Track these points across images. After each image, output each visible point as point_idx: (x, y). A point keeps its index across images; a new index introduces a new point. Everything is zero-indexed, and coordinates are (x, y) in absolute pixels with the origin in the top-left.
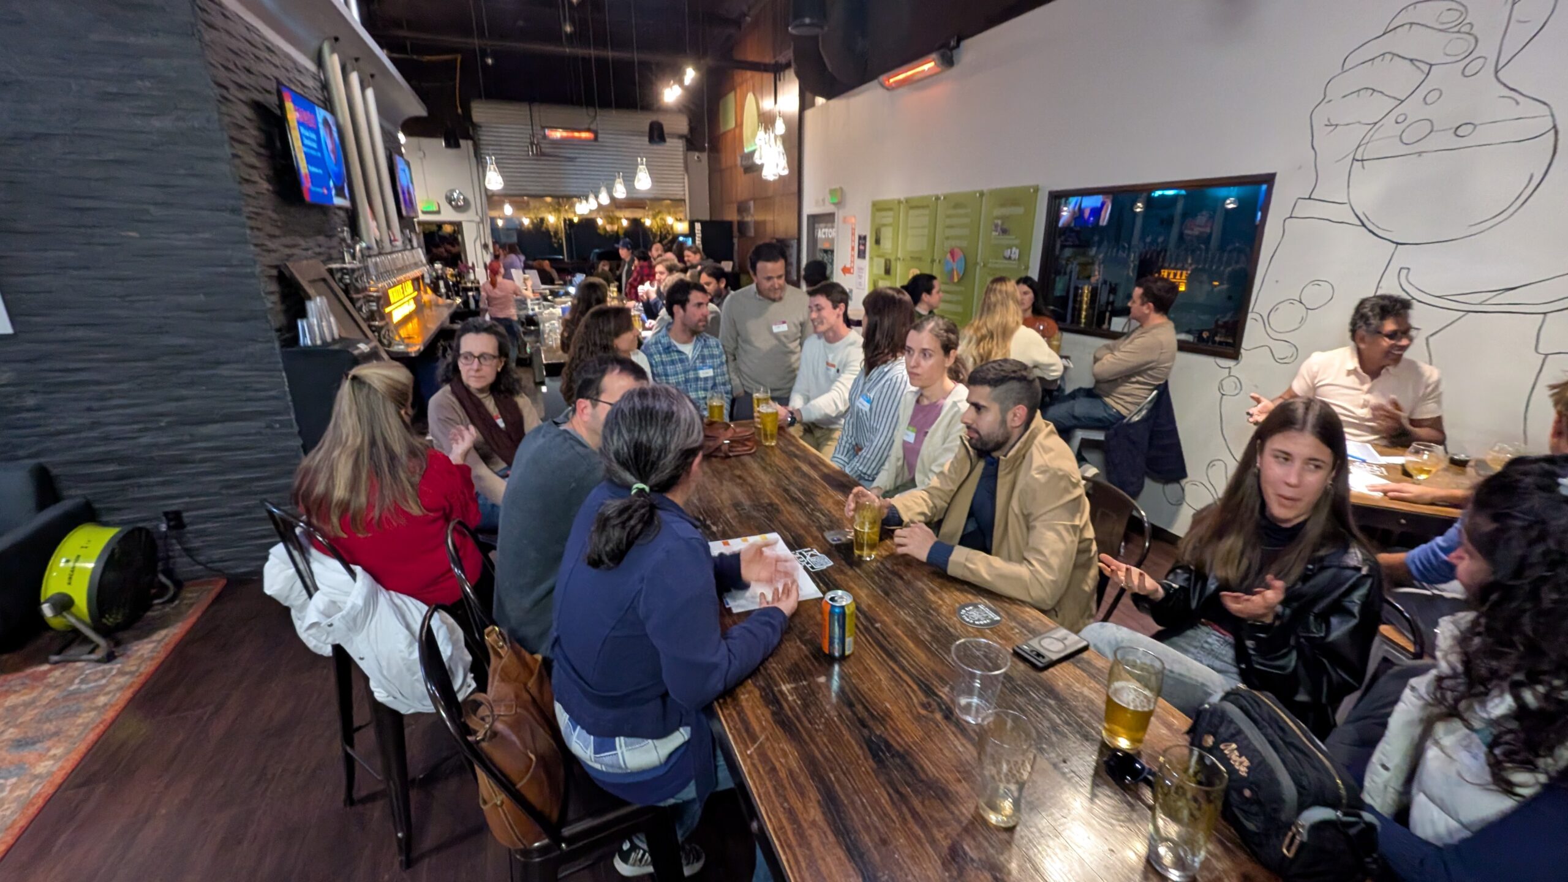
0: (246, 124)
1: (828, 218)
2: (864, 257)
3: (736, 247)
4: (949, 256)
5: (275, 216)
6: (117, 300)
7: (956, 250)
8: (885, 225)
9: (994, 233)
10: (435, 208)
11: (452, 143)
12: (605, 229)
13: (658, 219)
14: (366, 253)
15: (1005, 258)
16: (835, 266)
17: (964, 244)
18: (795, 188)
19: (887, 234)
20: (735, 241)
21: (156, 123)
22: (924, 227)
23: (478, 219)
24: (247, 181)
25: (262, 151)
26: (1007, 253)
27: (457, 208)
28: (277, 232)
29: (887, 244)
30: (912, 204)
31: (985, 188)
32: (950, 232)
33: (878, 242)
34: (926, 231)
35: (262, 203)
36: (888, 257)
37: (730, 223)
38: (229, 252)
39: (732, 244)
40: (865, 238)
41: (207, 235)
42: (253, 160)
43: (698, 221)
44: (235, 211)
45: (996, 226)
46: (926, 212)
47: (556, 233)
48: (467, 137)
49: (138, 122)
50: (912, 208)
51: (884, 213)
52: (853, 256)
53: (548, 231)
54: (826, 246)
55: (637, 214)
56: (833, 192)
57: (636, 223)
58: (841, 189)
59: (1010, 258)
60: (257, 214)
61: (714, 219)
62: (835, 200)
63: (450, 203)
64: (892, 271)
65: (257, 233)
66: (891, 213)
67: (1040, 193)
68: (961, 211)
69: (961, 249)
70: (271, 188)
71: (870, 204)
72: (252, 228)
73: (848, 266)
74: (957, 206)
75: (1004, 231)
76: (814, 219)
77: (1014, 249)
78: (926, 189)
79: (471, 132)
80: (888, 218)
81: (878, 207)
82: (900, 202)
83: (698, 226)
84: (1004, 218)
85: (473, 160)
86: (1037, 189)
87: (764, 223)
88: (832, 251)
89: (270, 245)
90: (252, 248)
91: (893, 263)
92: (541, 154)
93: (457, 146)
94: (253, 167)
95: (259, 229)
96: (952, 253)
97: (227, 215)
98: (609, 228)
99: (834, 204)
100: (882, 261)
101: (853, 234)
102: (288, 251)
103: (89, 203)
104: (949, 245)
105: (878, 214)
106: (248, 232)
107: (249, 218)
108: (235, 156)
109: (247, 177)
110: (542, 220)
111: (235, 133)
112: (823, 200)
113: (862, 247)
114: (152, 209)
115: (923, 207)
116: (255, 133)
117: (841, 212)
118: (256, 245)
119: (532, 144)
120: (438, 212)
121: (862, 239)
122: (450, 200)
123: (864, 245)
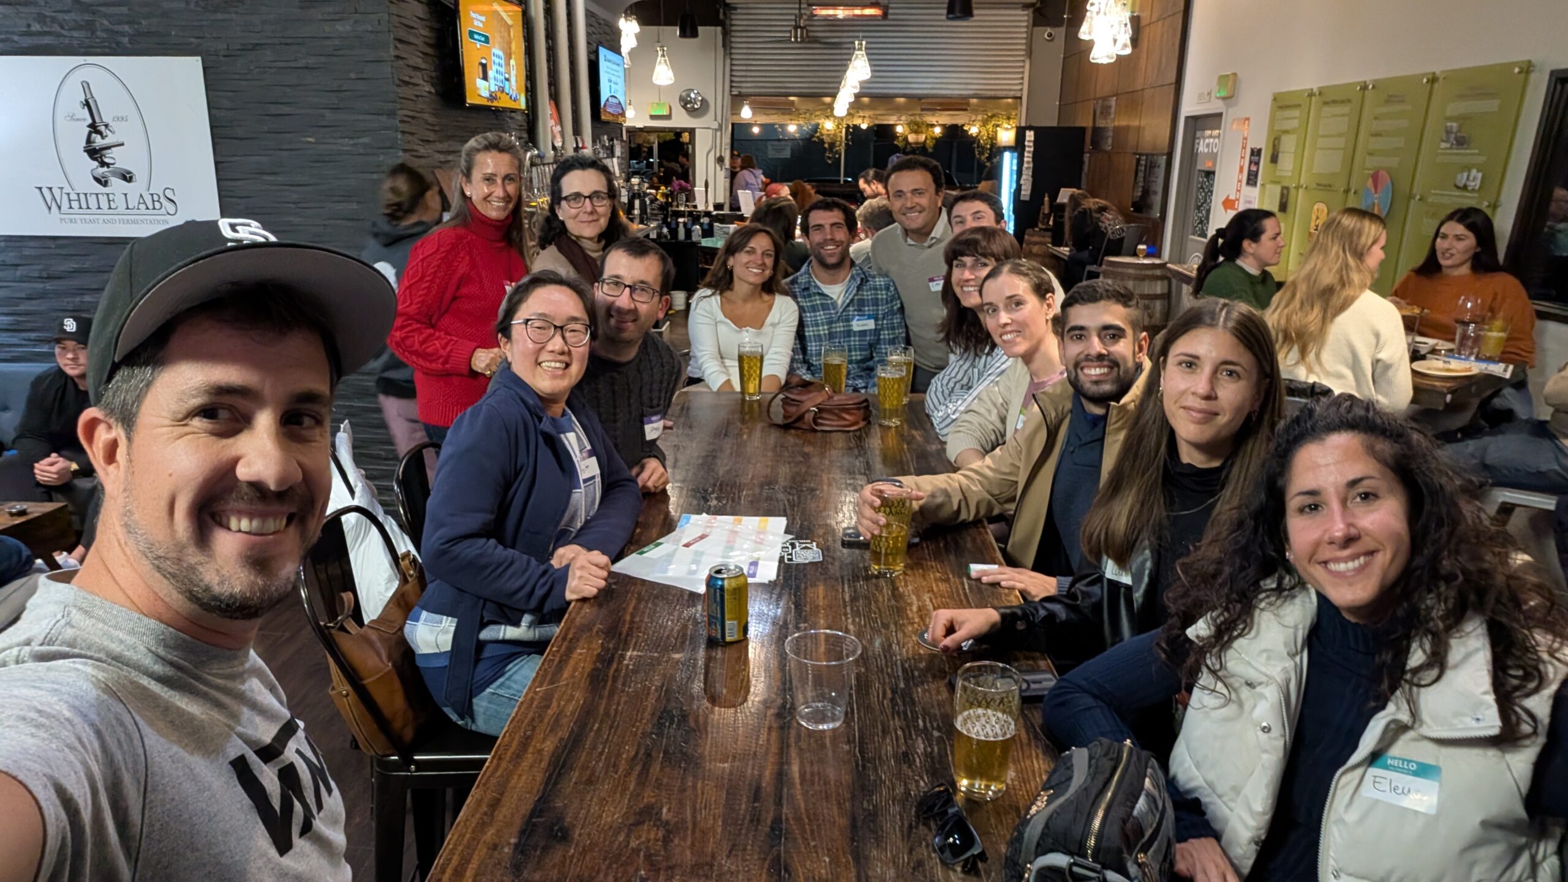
0: (417, 24)
1: (1212, 120)
2: (1255, 184)
3: (1086, 167)
4: (1370, 182)
5: (431, 119)
6: (292, 206)
7: (1383, 173)
8: (1286, 132)
9: (1444, 145)
10: (665, 112)
11: (689, 31)
12: (906, 139)
13: (990, 127)
14: (538, 161)
15: (1458, 187)
16: (1214, 198)
17: (1393, 162)
18: (1172, 77)
19: (1289, 144)
20: (1086, 157)
21: (339, 27)
22: (1340, 135)
23: (715, 125)
24: (407, 83)
25: (429, 50)
26: (1462, 179)
27: (693, 112)
28: (432, 136)
29: (1287, 163)
30: (1327, 98)
31: (1438, 69)
32: (1377, 144)
33: (1274, 159)
34: (1341, 142)
35: (420, 106)
36: (1285, 184)
37: (1083, 130)
38: (381, 158)
39: (1082, 162)
40: (1260, 151)
41: (365, 140)
42: (419, 62)
43: (1030, 128)
44: (392, 114)
45: (1448, 132)
46: (1345, 109)
47: (832, 145)
48: (714, 21)
49: (327, 28)
50: (1326, 103)
51: (1288, 113)
52: (1240, 181)
53: (822, 142)
54: (1207, 166)
55: (958, 118)
56: (1223, 80)
57: (954, 132)
58: (1235, 74)
59: (1465, 188)
60: (413, 118)
61: (1062, 125)
62: (1223, 94)
63: (684, 107)
64: (1290, 208)
65: (410, 138)
66: (1296, 113)
67: (1533, 77)
68: (1397, 108)
69: (1389, 171)
70: (433, 90)
71: (1271, 98)
72: (403, 132)
73: (1232, 197)
74: (1390, 100)
75: (1461, 142)
76: (1197, 123)
77: (1474, 172)
78: (1351, 74)
79: (721, 17)
80: (1292, 120)
81: (1282, 103)
82: (1311, 94)
83: (1030, 135)
84: (1462, 119)
85: (721, 50)
86: (1527, 68)
87: (1127, 128)
88: (1214, 173)
89: (422, 150)
90: (401, 153)
91: (1293, 192)
92: (810, 40)
93: (694, 34)
94: (416, 68)
95: (412, 134)
96: (1375, 178)
97: (384, 118)
98: (912, 138)
99: (1224, 99)
100: (1277, 189)
101: (1244, 148)
102: (442, 158)
103: (286, 110)
104: (1372, 163)
105: (1280, 114)
106: (400, 136)
107: (402, 122)
108: (398, 57)
109: (407, 79)
110: (816, 128)
111: (402, 34)
112: (1209, 94)
113: (1254, 168)
114: (327, 113)
115: (1343, 102)
116: (425, 32)
117: (1230, 110)
118: (405, 151)
119: (796, 27)
120: (668, 117)
121: (1256, 153)
122: (685, 102)
123: (1257, 164)
